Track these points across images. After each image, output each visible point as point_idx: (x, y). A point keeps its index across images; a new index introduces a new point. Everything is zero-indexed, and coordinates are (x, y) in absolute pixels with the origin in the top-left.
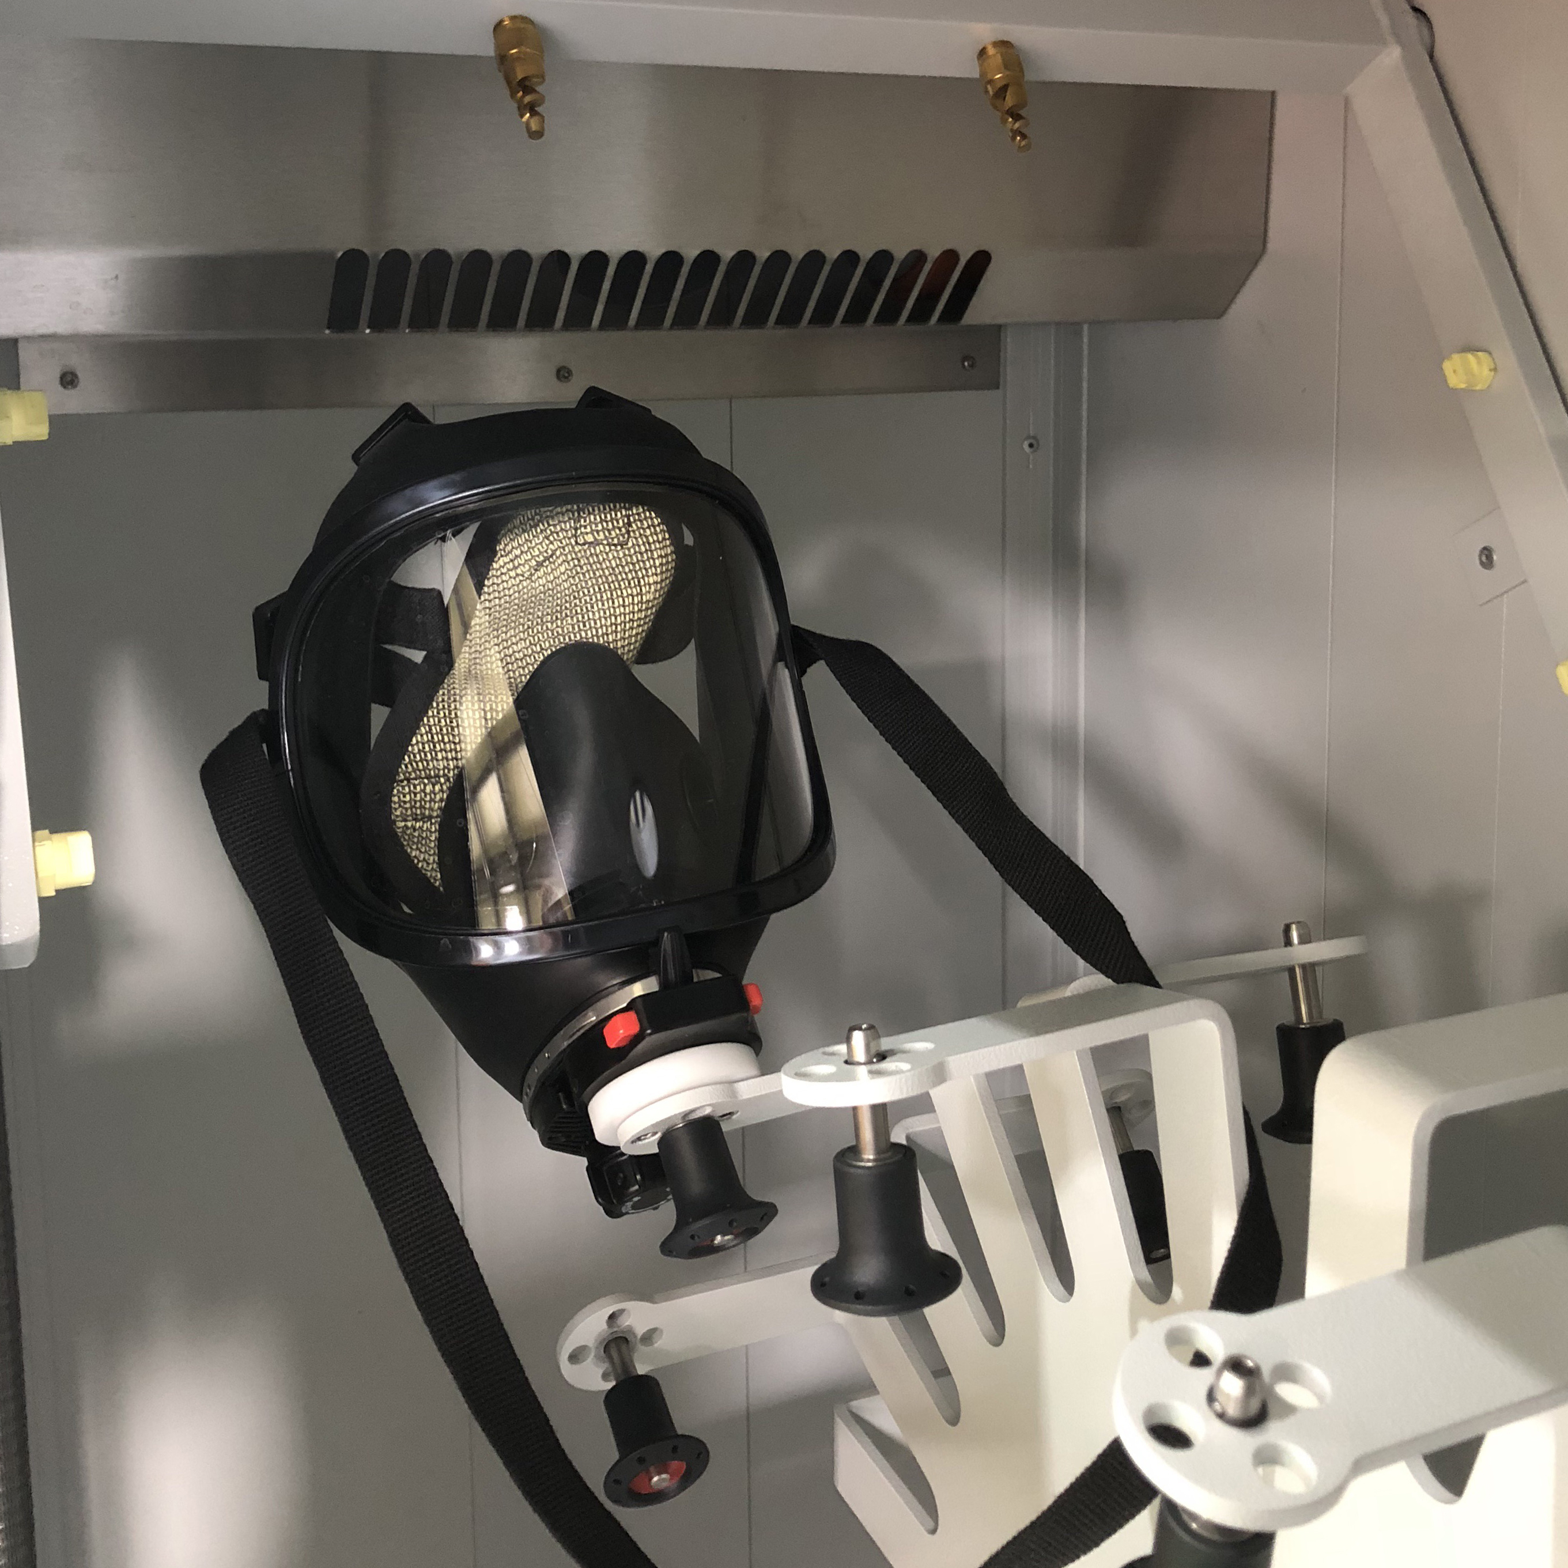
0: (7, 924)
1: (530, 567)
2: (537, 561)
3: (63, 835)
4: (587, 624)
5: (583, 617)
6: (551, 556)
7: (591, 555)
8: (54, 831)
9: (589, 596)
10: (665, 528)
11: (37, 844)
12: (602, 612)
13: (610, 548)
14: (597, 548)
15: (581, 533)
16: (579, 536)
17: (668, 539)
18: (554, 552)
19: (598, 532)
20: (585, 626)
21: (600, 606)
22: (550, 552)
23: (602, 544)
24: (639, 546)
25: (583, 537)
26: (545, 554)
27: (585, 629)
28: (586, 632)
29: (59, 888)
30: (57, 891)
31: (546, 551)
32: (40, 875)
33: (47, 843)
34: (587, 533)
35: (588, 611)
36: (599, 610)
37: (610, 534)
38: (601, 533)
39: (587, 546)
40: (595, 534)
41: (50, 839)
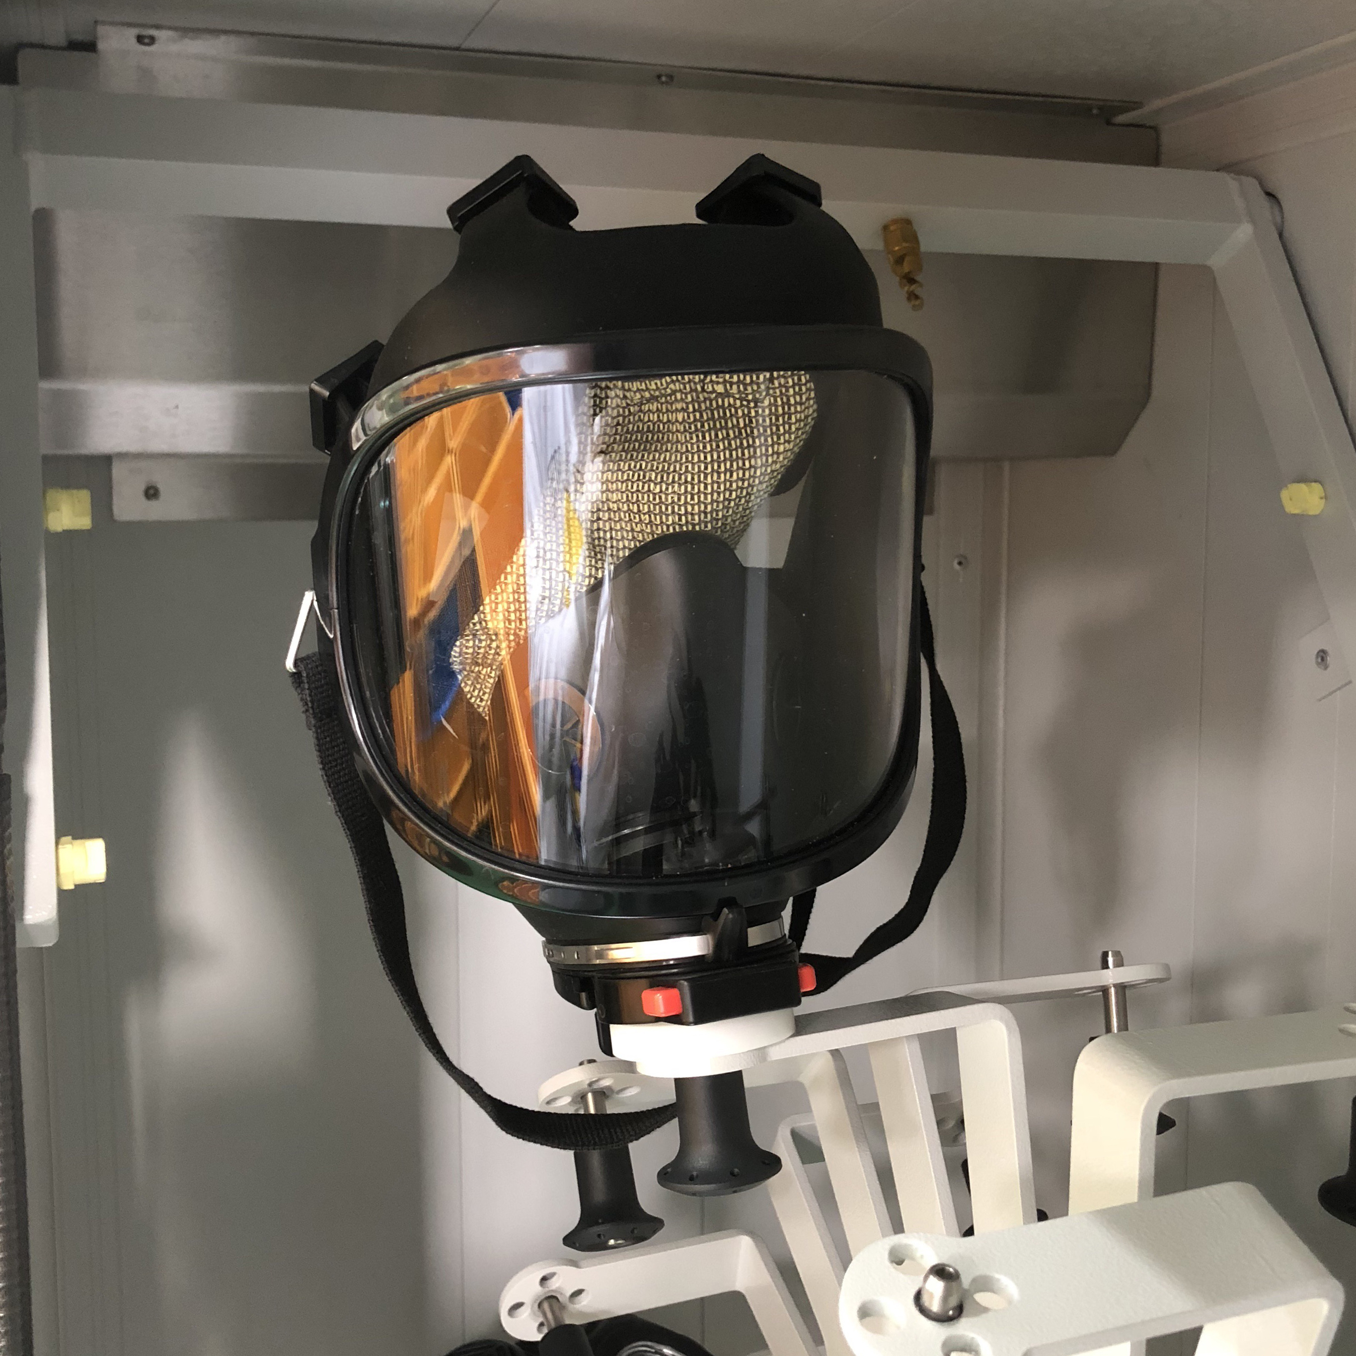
0: (31, 907)
1: (642, 397)
2: (651, 395)
3: (83, 841)
4: (696, 497)
5: (693, 488)
6: (670, 395)
7: (718, 406)
8: (75, 838)
9: (705, 463)
10: (813, 387)
11: (60, 846)
12: (715, 486)
13: (741, 402)
14: (726, 400)
15: (711, 381)
16: (707, 383)
17: (813, 398)
18: (674, 392)
19: (731, 384)
20: (692, 499)
21: (715, 478)
22: (669, 391)
23: (733, 397)
24: (776, 407)
25: (713, 386)
26: (663, 392)
27: (692, 502)
28: (693, 506)
29: (77, 883)
30: (76, 886)
31: (665, 389)
32: (62, 871)
33: (69, 846)
34: (718, 383)
35: (699, 481)
36: (713, 482)
37: (746, 389)
38: (735, 387)
39: (714, 395)
40: (728, 385)
41: (71, 843)
